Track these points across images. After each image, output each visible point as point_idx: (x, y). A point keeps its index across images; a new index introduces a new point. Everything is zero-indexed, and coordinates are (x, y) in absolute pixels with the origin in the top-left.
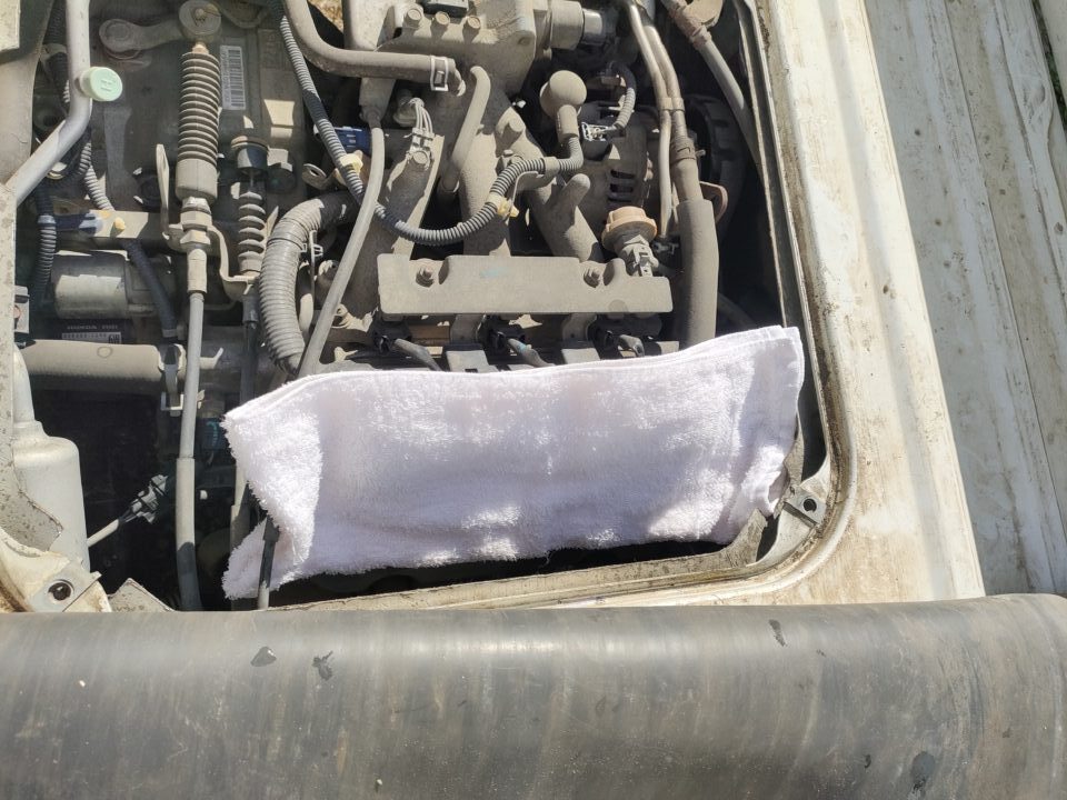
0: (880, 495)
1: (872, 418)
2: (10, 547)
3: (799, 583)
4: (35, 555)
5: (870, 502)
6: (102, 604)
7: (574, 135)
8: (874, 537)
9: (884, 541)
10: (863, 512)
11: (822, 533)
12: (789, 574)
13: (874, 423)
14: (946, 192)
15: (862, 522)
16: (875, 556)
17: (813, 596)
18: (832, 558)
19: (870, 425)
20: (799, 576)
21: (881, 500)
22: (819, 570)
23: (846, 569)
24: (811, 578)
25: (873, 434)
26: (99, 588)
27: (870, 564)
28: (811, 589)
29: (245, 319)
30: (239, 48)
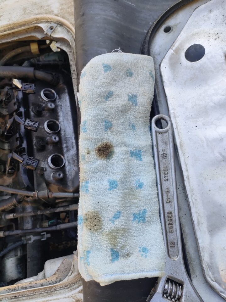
0: (47, 7)
5: (49, 10)
8: (60, 8)
9: (61, 5)
11: (61, 24)
15: (56, 12)
16: (66, 7)
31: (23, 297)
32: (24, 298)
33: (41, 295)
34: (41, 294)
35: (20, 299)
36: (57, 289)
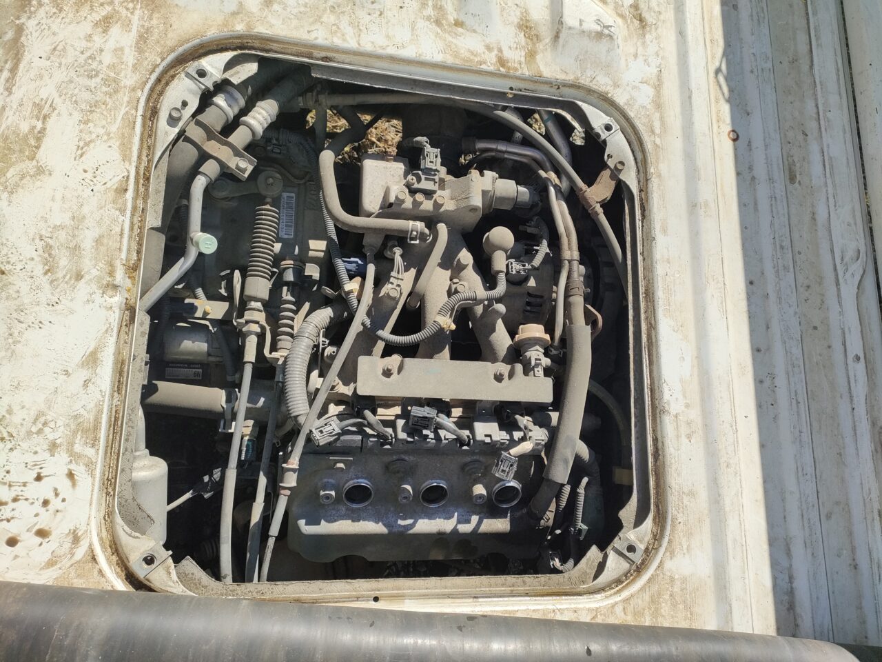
0: (685, 547)
1: (686, 491)
2: (125, 531)
3: (616, 603)
4: (137, 537)
5: (677, 550)
6: (171, 571)
7: (502, 272)
8: (676, 577)
9: (684, 580)
10: (671, 558)
11: (639, 569)
12: (611, 595)
13: (688, 495)
14: (768, 328)
15: (669, 565)
16: (675, 590)
17: (625, 614)
18: (642, 589)
19: (684, 497)
20: (617, 598)
21: (685, 551)
22: (632, 596)
23: (652, 597)
24: (626, 600)
25: (685, 502)
26: (170, 560)
27: (671, 595)
28: (624, 609)
29: (276, 379)
30: (293, 195)
31: (113, 434)
32: (111, 437)
33: (107, 467)
34: (109, 468)
35: (112, 428)
36: (108, 498)
